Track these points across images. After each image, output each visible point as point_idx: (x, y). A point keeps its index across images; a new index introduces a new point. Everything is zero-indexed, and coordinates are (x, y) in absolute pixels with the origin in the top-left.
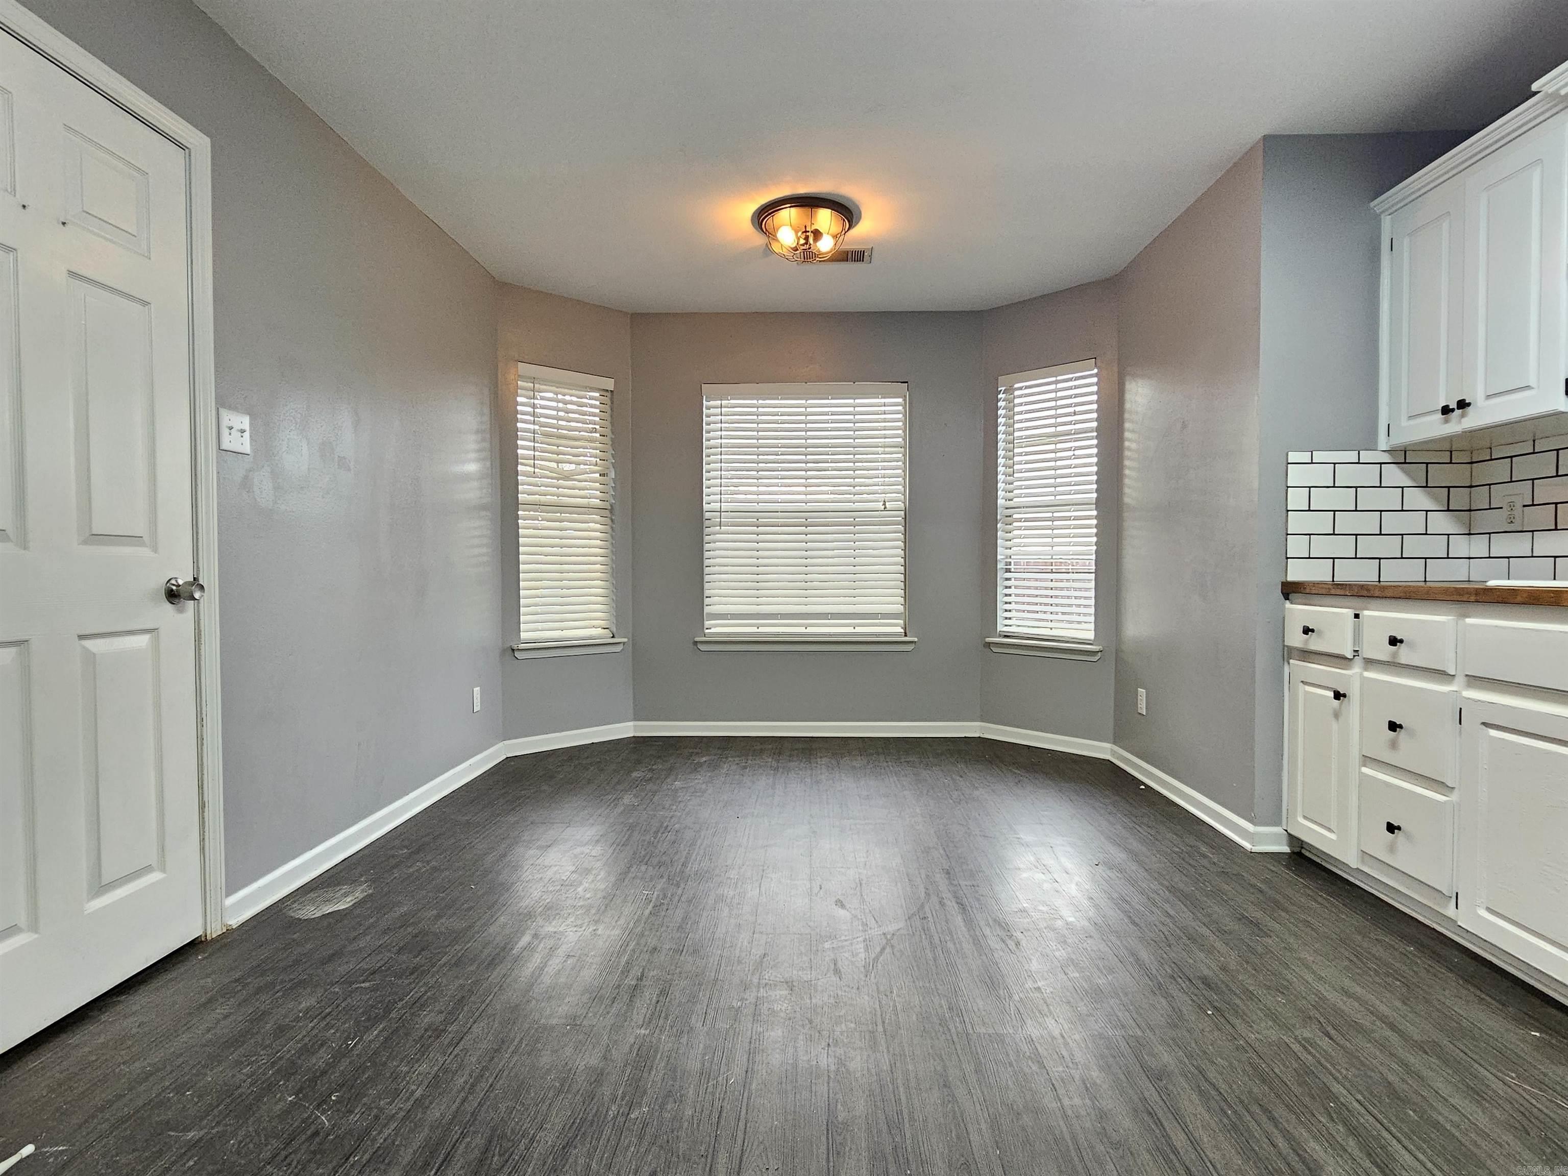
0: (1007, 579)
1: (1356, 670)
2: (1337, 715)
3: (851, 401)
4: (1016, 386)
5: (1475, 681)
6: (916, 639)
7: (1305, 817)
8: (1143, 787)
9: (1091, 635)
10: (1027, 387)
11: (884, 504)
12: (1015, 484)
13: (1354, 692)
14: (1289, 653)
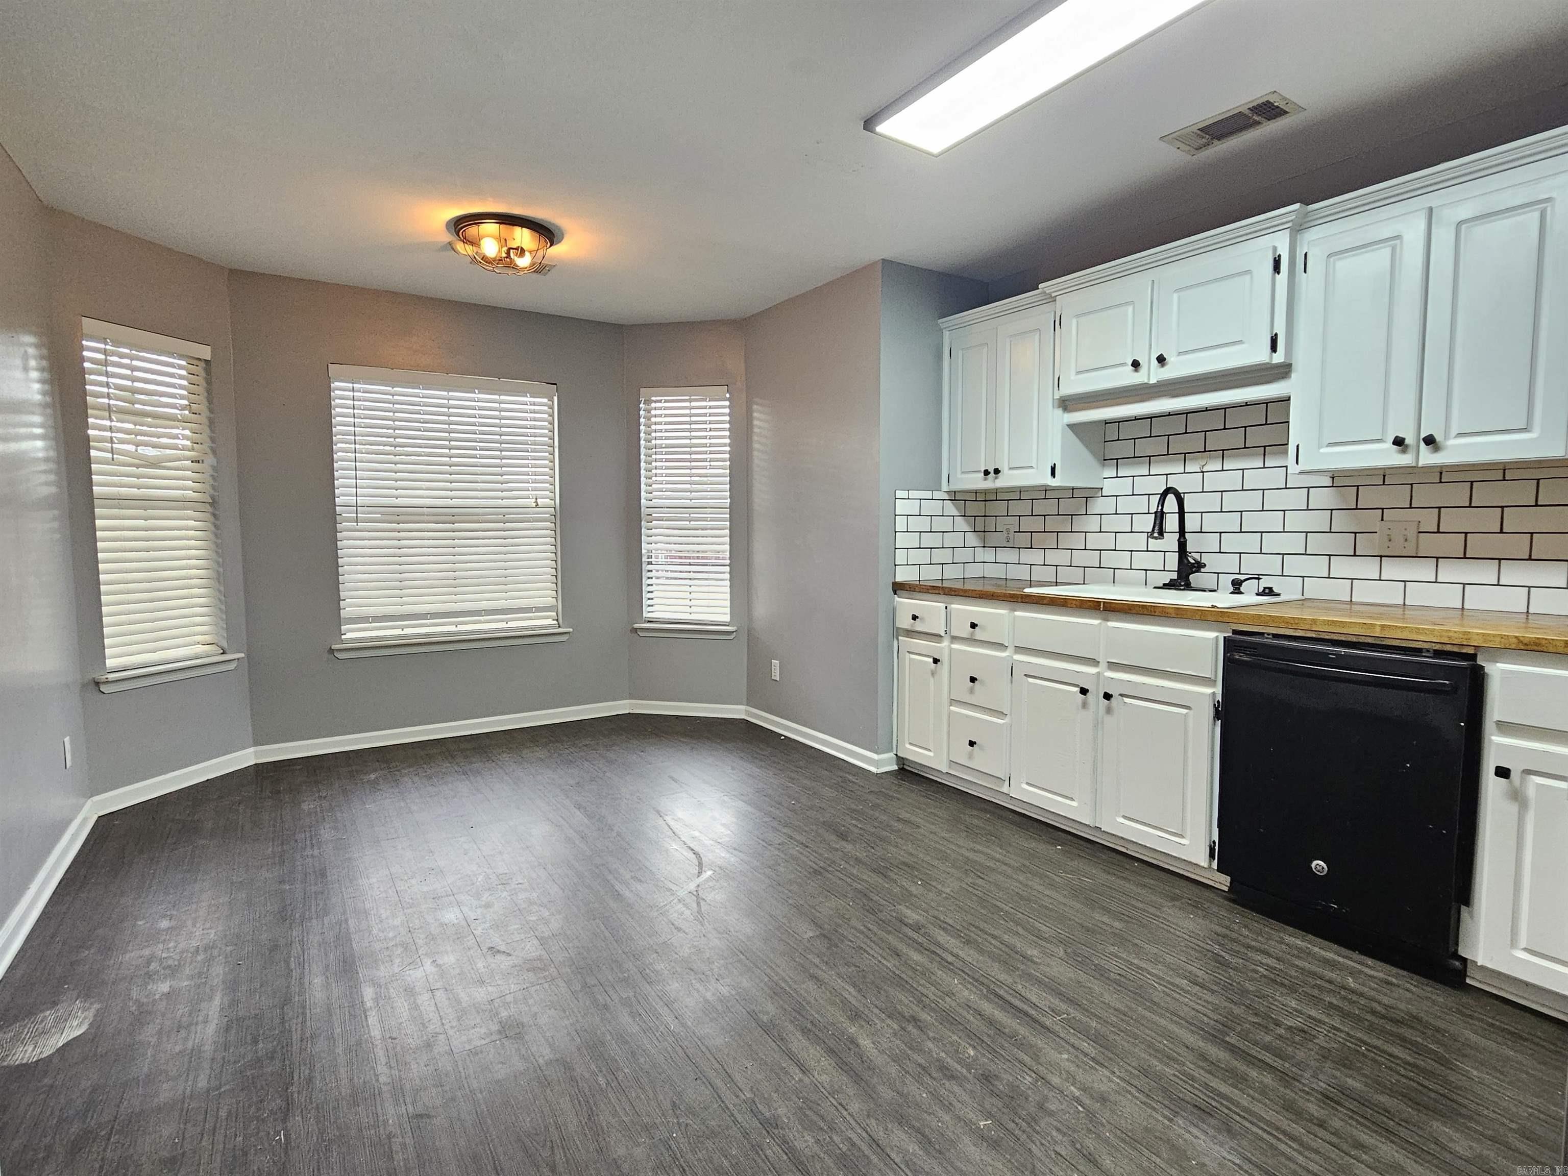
0: (649, 571)
1: (945, 643)
2: (933, 674)
3: (496, 397)
4: (653, 398)
5: (1019, 649)
6: (571, 630)
7: (910, 744)
8: (783, 738)
9: (727, 618)
10: (666, 401)
11: (536, 502)
12: (654, 486)
13: (945, 659)
14: (897, 632)
